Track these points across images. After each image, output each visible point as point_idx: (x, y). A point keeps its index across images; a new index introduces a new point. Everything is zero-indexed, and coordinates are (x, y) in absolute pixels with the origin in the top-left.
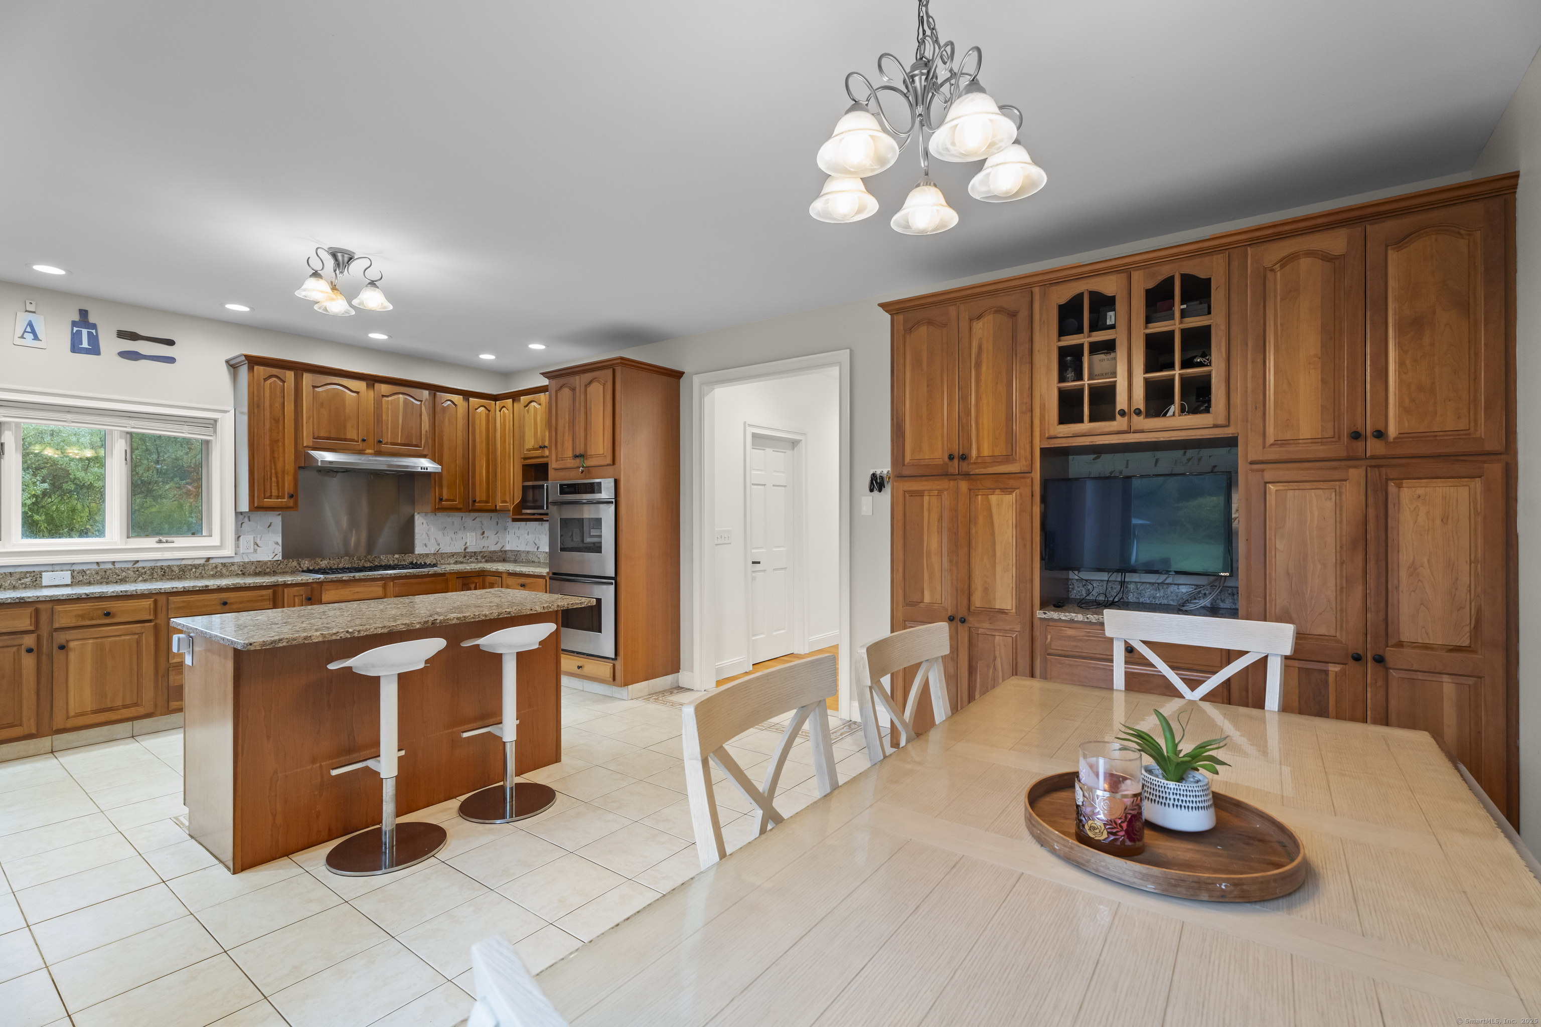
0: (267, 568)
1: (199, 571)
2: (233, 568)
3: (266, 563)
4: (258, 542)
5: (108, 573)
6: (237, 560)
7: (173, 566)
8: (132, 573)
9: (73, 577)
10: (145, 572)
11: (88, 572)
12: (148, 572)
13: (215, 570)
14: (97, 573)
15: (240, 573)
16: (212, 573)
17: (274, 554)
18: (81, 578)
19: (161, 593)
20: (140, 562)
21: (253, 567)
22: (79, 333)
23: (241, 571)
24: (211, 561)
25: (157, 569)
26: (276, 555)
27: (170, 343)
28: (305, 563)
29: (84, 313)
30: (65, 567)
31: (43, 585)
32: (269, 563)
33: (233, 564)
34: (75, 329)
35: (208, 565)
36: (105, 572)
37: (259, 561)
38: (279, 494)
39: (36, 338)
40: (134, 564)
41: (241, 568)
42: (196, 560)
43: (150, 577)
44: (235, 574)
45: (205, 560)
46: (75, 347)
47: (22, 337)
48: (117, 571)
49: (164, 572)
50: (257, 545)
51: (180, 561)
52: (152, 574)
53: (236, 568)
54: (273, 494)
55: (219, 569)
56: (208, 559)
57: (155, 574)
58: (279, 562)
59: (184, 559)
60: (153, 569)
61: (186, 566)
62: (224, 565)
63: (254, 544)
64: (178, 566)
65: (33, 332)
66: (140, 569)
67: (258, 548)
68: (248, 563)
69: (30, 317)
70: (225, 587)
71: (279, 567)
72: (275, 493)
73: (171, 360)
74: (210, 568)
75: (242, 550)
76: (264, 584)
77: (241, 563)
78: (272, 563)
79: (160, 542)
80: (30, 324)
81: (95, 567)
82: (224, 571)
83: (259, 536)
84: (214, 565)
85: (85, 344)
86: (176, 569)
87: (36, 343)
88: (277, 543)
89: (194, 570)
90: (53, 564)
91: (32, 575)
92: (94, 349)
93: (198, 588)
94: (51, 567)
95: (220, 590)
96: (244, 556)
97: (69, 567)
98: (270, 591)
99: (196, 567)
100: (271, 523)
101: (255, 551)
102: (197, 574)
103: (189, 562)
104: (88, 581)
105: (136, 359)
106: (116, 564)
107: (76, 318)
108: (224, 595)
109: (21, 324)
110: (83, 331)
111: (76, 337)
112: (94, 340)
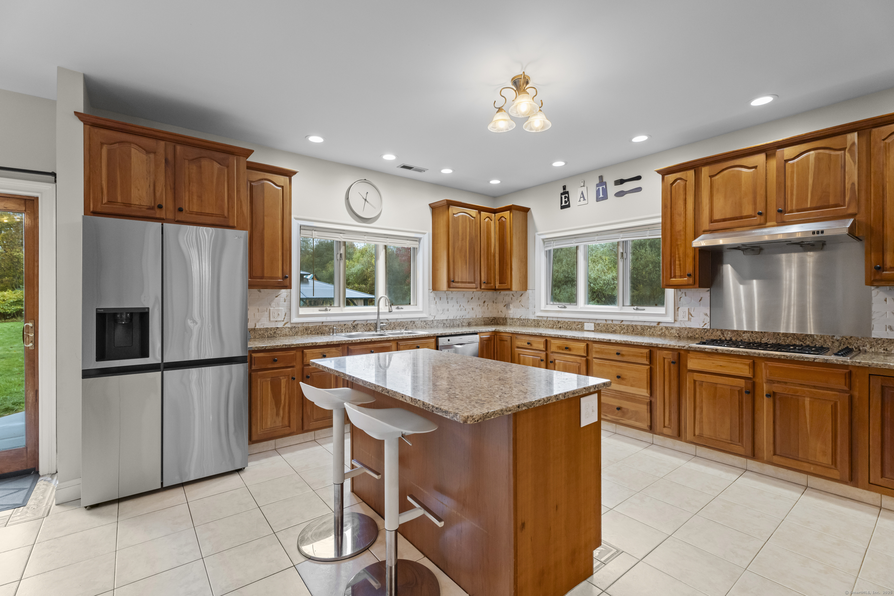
0: (697, 334)
1: (652, 331)
2: (672, 331)
3: (695, 330)
4: (692, 313)
5: (608, 326)
6: (677, 325)
7: (638, 325)
8: (619, 328)
9: (595, 327)
10: (624, 328)
11: (600, 325)
12: (626, 328)
13: (661, 331)
14: (604, 326)
15: (677, 335)
16: (659, 333)
17: (704, 324)
18: (598, 328)
19: (588, 340)
20: (624, 322)
21: (686, 332)
22: (599, 189)
23: (678, 334)
24: (661, 325)
25: (630, 327)
26: (706, 324)
27: (639, 178)
28: (728, 334)
29: (601, 178)
30: (591, 321)
31: (585, 329)
32: (698, 330)
33: (672, 328)
34: (597, 188)
35: (657, 327)
36: (607, 325)
37: (690, 328)
38: (681, 274)
39: (584, 199)
40: (621, 322)
41: (678, 332)
42: (652, 323)
43: (627, 331)
44: (674, 335)
45: (657, 323)
46: (598, 199)
47: (580, 201)
48: (612, 326)
49: (633, 329)
50: (691, 315)
51: (643, 323)
52: (628, 329)
53: (675, 332)
54: (677, 274)
55: (663, 331)
56: (659, 323)
57: (629, 330)
58: (706, 330)
59: (645, 321)
60: (628, 326)
61: (645, 326)
62: (667, 328)
63: (689, 315)
64: (641, 326)
65: (583, 197)
66: (622, 326)
67: (692, 318)
68: (682, 328)
69: (582, 188)
70: (620, 342)
71: (706, 335)
72: (678, 273)
73: (639, 189)
74: (658, 329)
75: (680, 318)
76: (643, 345)
77: (678, 328)
78: (700, 330)
79: (637, 309)
80: (582, 193)
81: (604, 322)
82: (667, 333)
83: (693, 308)
84: (660, 327)
85: (601, 196)
86: (639, 328)
87: (586, 202)
88: (706, 315)
89: (649, 330)
90: (589, 319)
91: (581, 323)
92: (605, 197)
93: (605, 341)
94: (589, 320)
95: (617, 344)
96: (682, 322)
97: (594, 321)
98: (647, 351)
99: (650, 327)
100: (701, 298)
101: (689, 319)
102: (651, 333)
103: (648, 324)
104: (600, 330)
105: (623, 195)
106: (613, 321)
107: (597, 181)
108: (619, 348)
109: (579, 195)
110: (601, 188)
111: (598, 192)
112: (605, 191)
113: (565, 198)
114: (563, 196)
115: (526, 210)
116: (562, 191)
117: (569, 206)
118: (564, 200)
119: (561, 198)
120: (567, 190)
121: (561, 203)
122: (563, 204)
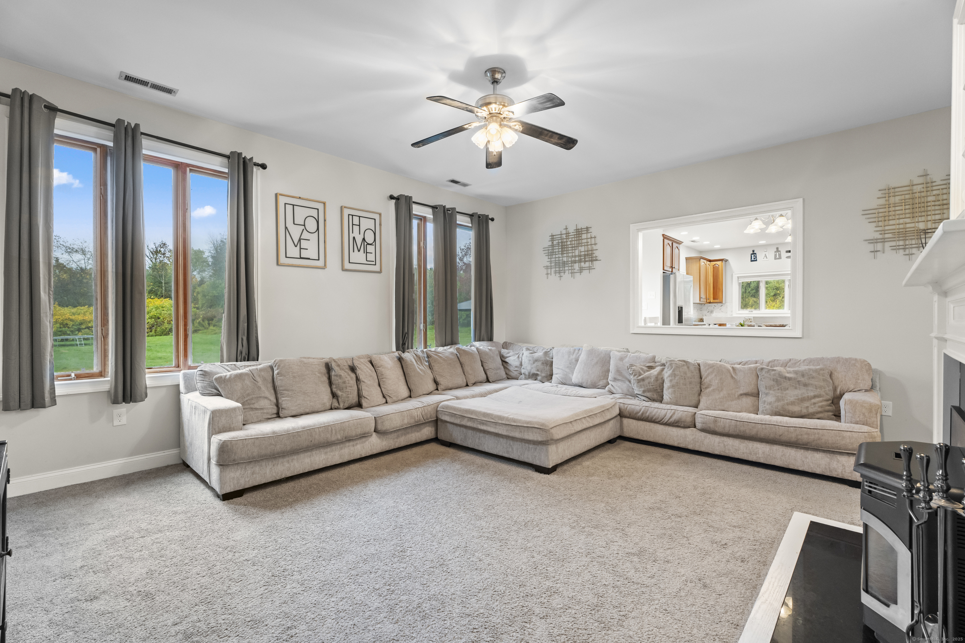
29: (777, 248)
34: (775, 253)
39: (767, 258)
46: (775, 258)
47: (764, 259)
65: (766, 257)
69: (765, 253)
80: (765, 255)
85: (778, 257)
87: (767, 259)
107: (776, 250)
109: (764, 255)
110: (777, 253)
111: (776, 255)
112: (780, 255)
113: (754, 256)
114: (753, 255)
115: (726, 261)
116: (752, 253)
117: (756, 260)
118: (753, 257)
119: (751, 256)
120: (755, 252)
121: (751, 259)
122: (753, 259)
